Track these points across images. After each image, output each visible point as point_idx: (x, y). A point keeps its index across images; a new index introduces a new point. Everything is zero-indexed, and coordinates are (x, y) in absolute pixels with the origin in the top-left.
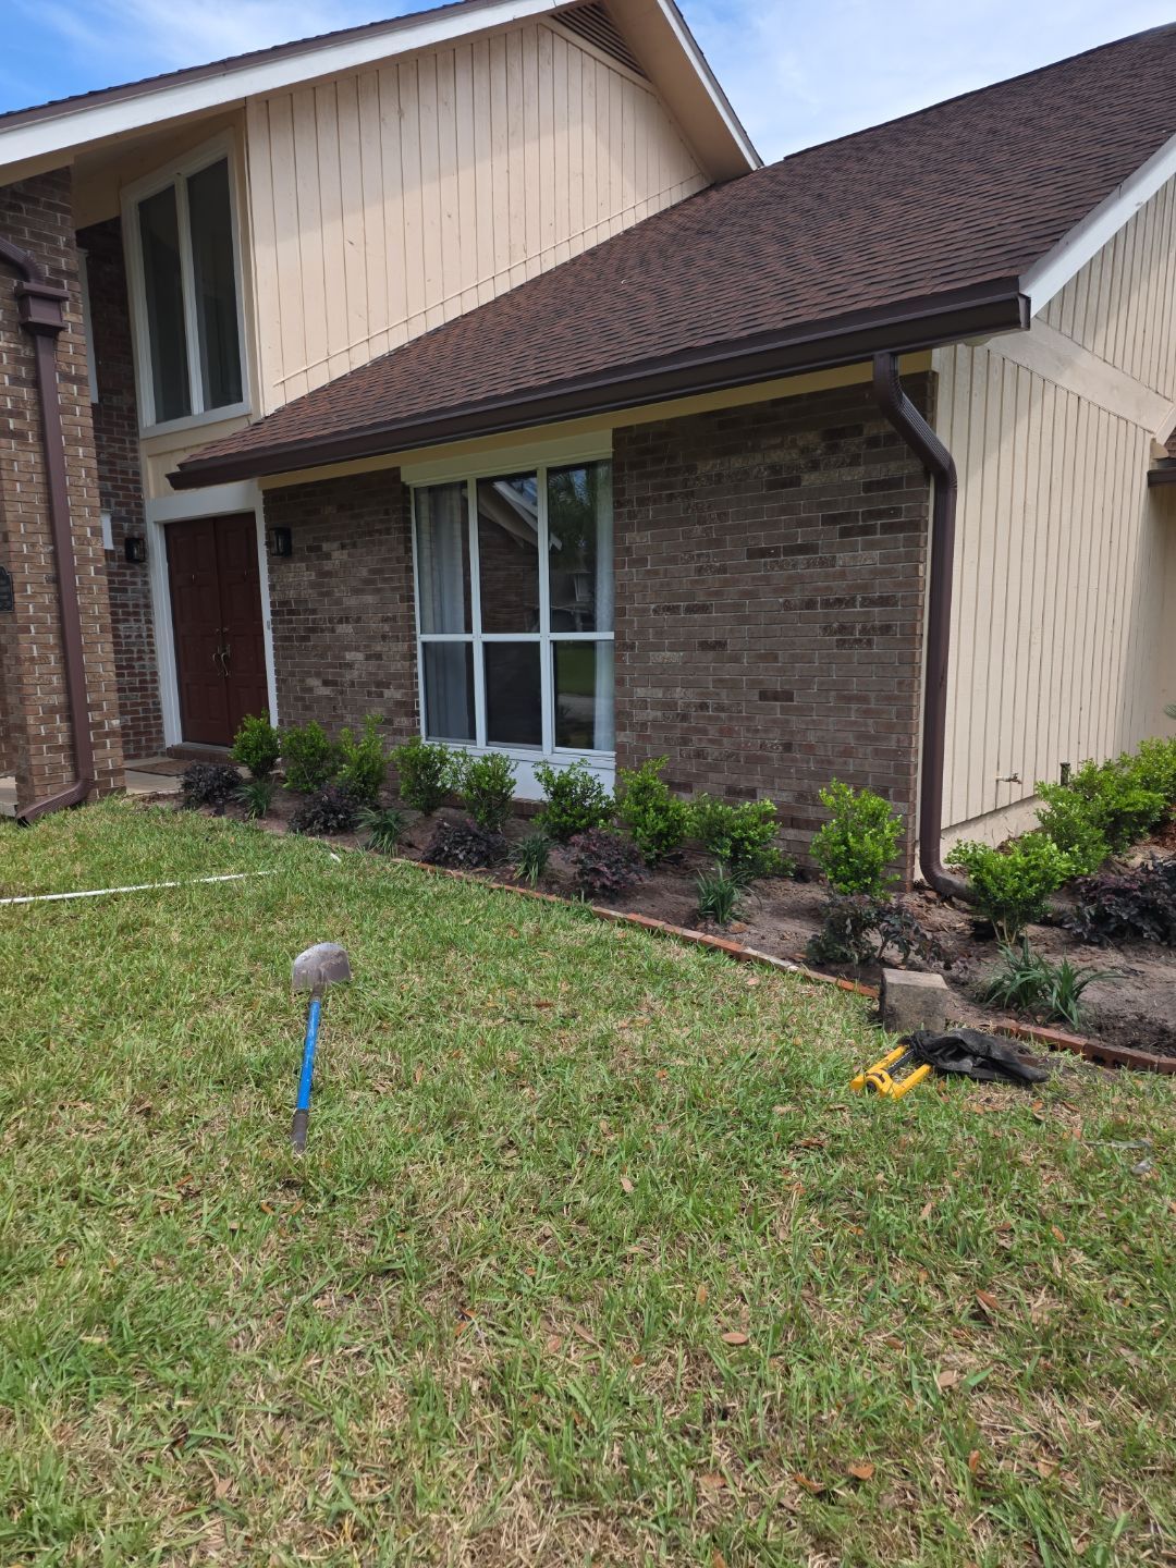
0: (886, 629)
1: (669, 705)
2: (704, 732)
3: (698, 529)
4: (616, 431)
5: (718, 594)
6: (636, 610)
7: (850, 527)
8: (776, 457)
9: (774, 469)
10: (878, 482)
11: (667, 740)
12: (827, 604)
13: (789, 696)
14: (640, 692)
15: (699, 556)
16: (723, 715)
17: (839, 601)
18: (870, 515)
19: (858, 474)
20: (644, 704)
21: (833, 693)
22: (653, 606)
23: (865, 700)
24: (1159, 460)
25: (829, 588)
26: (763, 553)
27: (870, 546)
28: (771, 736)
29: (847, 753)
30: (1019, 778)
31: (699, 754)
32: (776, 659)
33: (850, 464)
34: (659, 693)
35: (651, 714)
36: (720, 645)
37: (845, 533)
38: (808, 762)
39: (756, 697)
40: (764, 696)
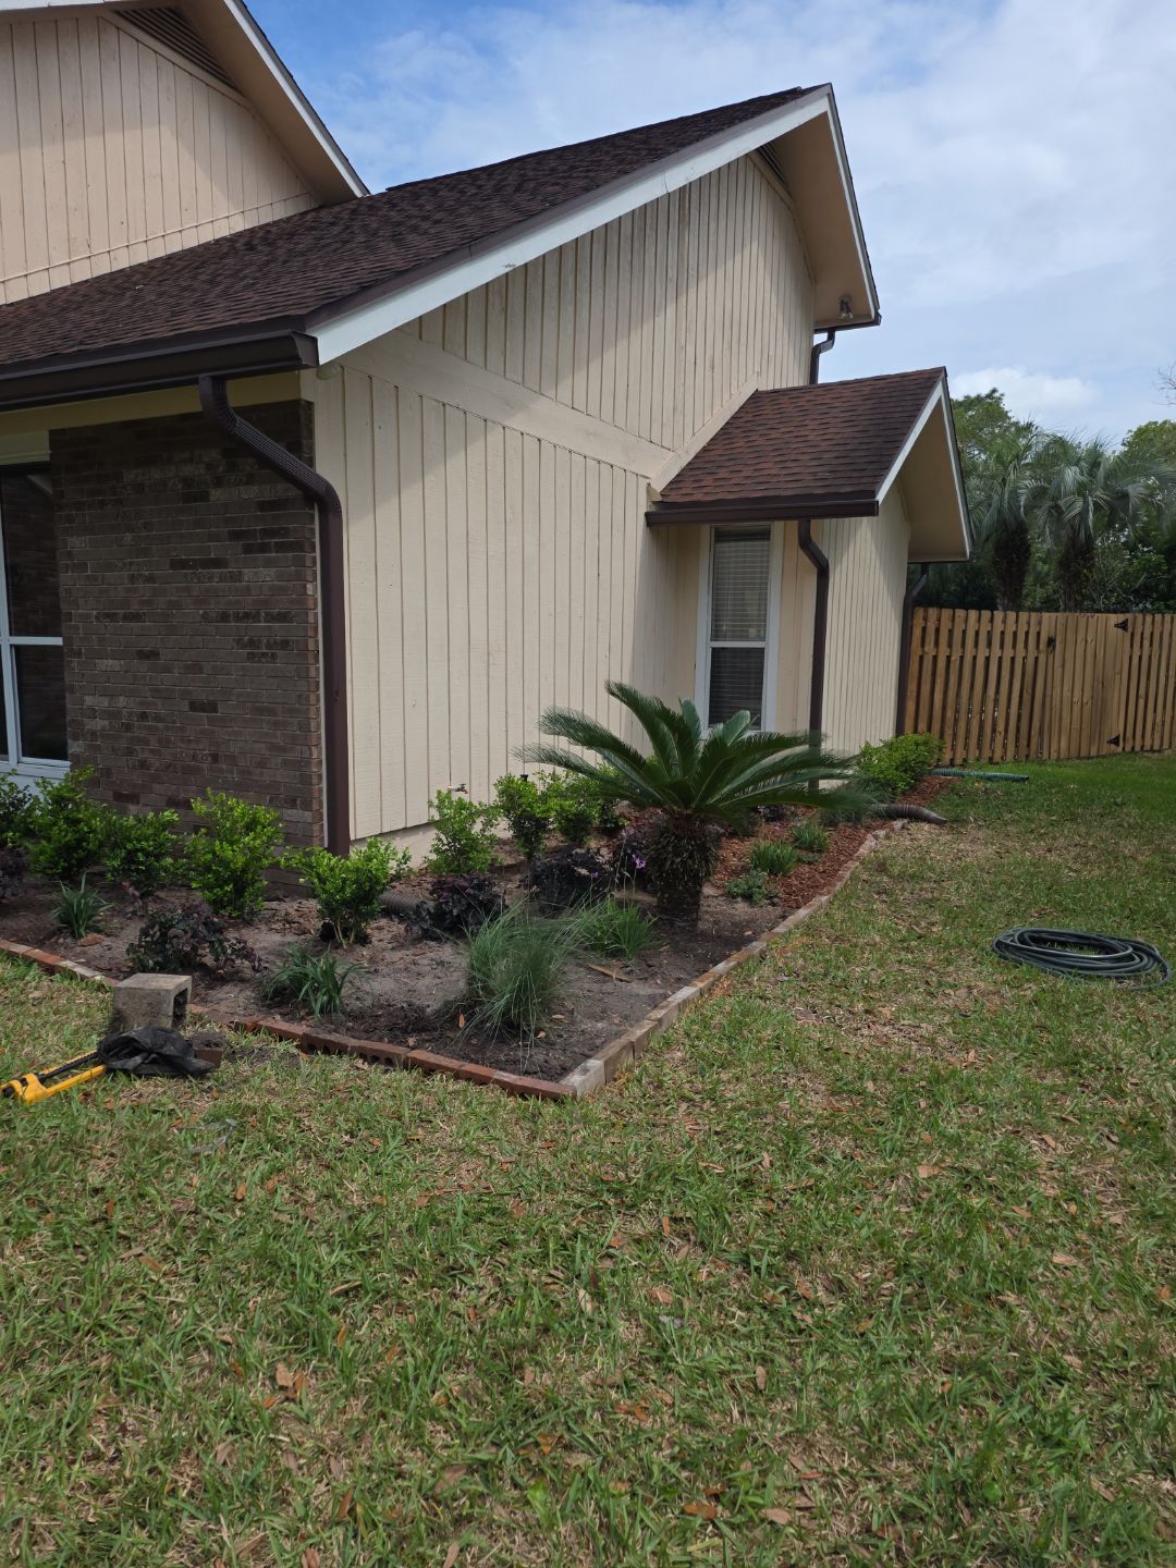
0: (285, 644)
1: (113, 715)
2: (145, 742)
3: (128, 537)
4: (52, 433)
5: (149, 603)
6: (81, 615)
7: (253, 544)
8: (188, 470)
9: (187, 482)
10: (269, 502)
11: (114, 749)
12: (238, 618)
13: (213, 707)
14: (89, 700)
15: (131, 564)
16: (160, 725)
17: (247, 616)
18: (266, 533)
19: (251, 493)
20: (93, 713)
21: (249, 705)
22: (94, 612)
23: (272, 712)
24: (654, 503)
25: (238, 602)
26: (183, 564)
27: (268, 563)
28: (201, 747)
29: (262, 764)
30: (466, 788)
31: (143, 765)
32: (200, 670)
33: (246, 484)
34: (105, 702)
35: (99, 724)
36: (153, 655)
37: (248, 549)
38: (232, 773)
39: (187, 708)
40: (194, 706)
